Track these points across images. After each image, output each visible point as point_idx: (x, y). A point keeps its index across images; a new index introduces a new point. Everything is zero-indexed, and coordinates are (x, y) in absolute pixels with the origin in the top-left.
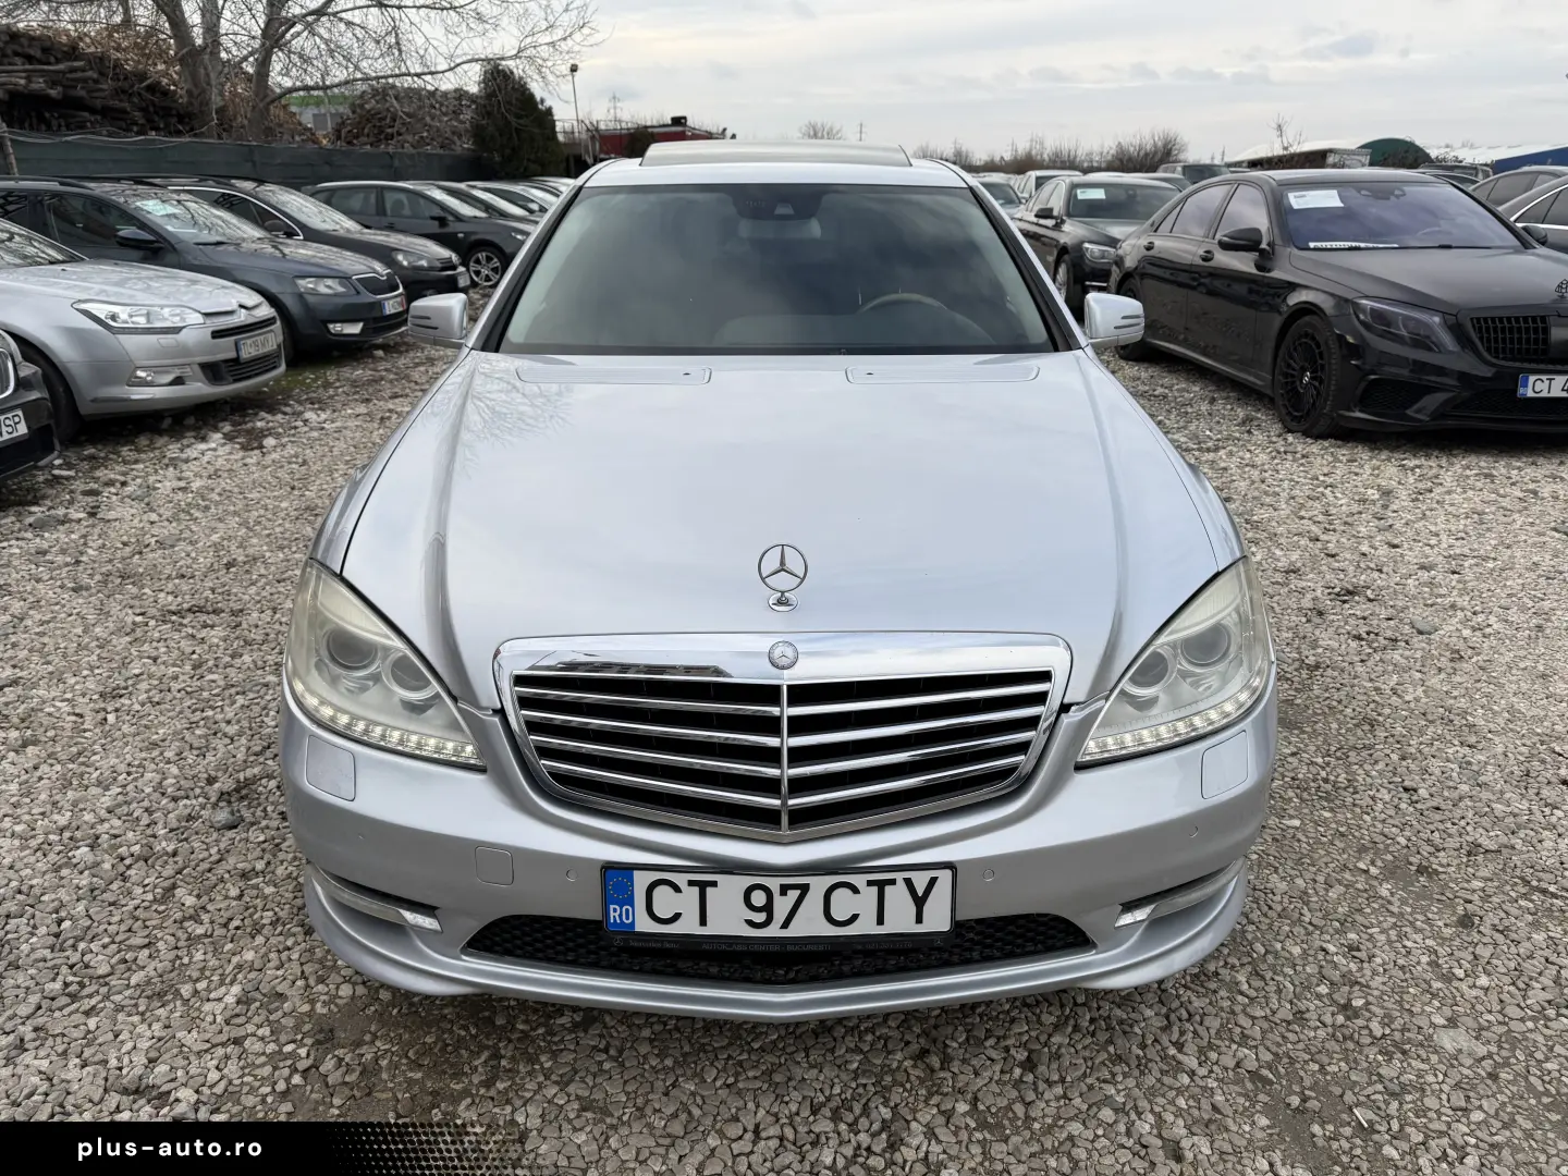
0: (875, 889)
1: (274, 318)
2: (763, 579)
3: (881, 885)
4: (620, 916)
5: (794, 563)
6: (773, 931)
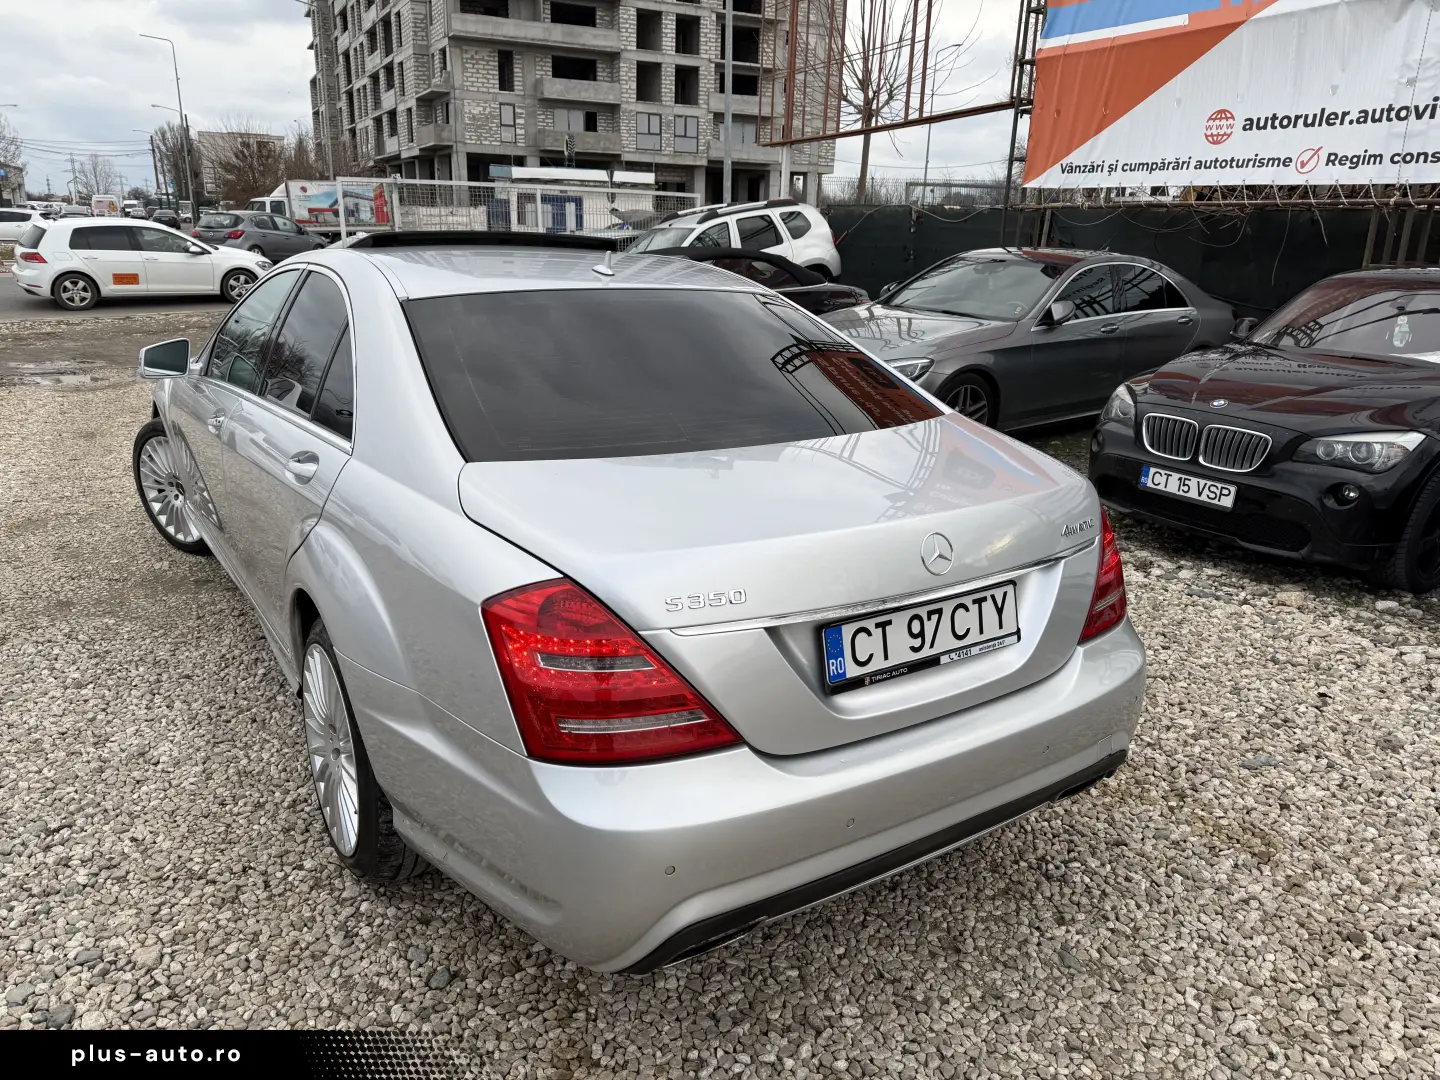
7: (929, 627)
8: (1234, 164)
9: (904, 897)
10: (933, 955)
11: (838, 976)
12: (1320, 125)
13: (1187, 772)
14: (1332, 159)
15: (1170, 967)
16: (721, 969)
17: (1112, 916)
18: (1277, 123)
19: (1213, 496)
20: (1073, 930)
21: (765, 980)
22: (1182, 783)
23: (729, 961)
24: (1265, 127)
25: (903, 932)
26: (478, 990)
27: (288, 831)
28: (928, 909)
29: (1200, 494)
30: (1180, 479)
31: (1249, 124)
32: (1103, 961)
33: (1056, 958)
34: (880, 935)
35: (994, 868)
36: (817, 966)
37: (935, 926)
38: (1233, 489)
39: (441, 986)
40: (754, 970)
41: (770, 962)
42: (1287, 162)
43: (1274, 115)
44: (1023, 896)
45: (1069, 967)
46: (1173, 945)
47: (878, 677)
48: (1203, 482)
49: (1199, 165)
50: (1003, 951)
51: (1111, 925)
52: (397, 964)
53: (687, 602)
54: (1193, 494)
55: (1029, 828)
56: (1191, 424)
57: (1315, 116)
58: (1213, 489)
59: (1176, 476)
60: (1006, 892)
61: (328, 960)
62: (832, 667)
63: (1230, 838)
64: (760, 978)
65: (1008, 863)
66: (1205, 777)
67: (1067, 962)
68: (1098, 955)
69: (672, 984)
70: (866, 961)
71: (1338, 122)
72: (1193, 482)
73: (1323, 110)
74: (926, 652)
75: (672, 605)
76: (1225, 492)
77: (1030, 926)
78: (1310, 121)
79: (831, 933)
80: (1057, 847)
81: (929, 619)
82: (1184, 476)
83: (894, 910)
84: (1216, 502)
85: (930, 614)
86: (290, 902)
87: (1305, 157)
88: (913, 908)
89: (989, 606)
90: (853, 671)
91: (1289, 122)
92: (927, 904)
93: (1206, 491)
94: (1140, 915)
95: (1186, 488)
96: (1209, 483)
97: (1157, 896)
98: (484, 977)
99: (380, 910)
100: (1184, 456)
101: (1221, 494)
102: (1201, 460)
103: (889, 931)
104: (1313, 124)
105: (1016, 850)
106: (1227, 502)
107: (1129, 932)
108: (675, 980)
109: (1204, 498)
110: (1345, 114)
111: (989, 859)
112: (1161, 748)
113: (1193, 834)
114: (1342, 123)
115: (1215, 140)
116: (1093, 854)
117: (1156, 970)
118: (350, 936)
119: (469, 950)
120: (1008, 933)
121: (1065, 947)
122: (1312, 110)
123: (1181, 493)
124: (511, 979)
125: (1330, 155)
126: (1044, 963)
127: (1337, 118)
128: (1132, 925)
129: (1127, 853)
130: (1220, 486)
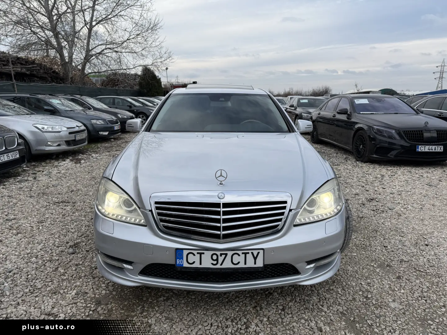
0: (244, 255)
1: (85, 129)
2: (216, 178)
3: (245, 254)
4: (180, 262)
5: (224, 174)
6: (218, 266)
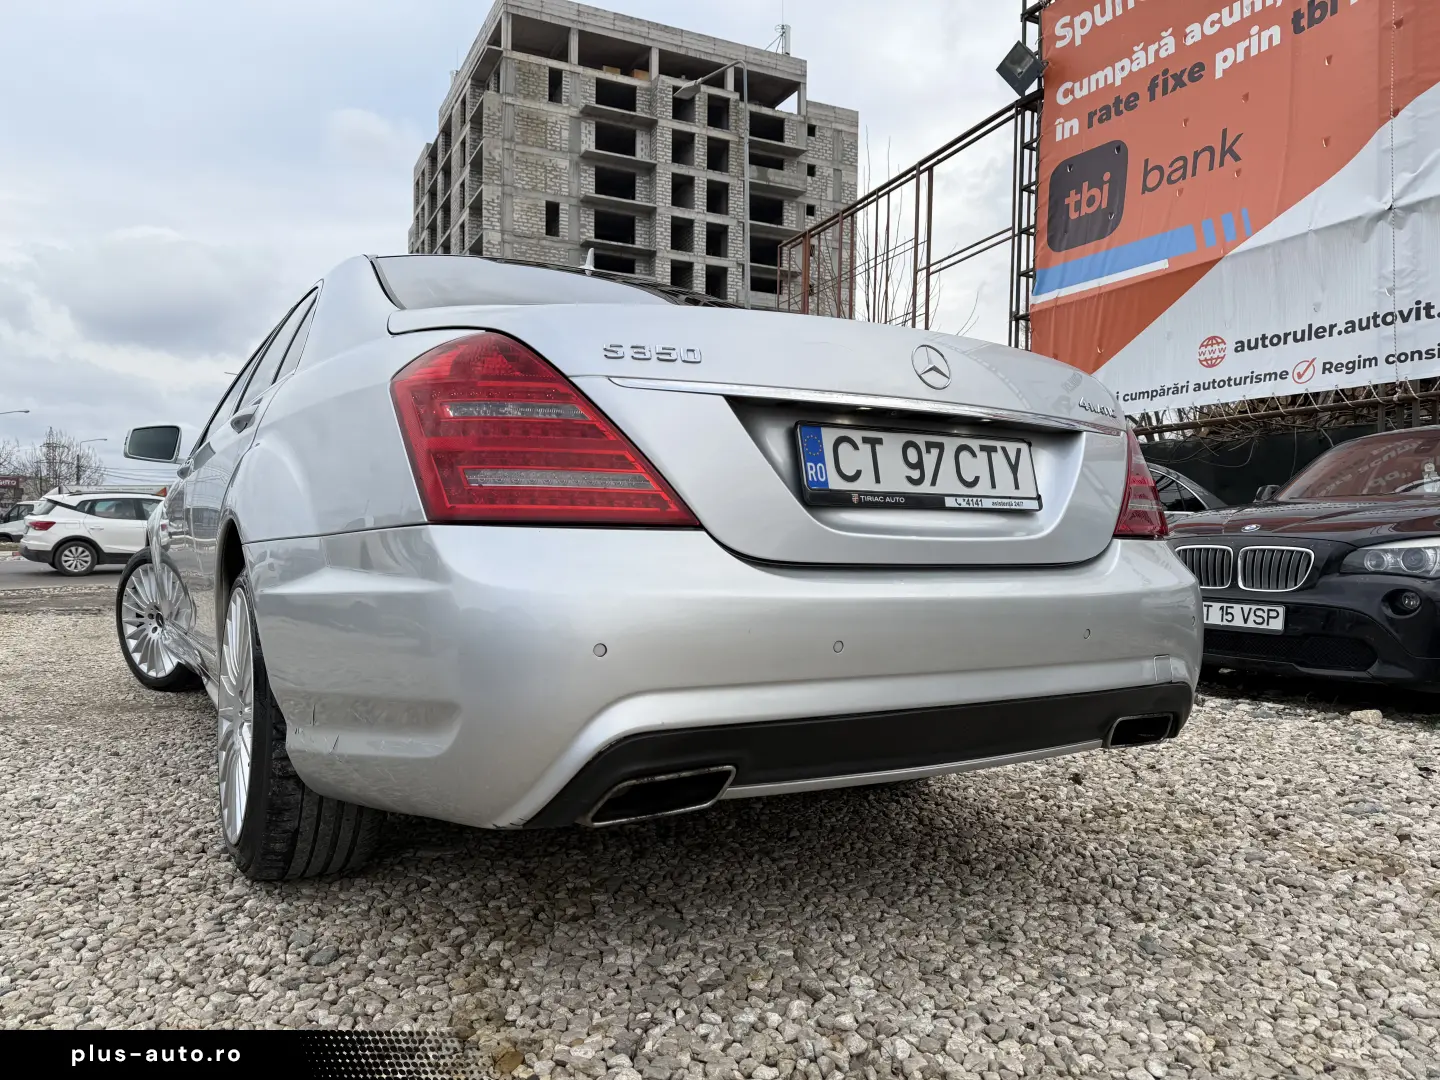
7: (930, 461)
8: (1232, 383)
9: (931, 902)
10: (971, 944)
11: (844, 957)
12: (1310, 338)
13: (1276, 818)
14: (1327, 368)
15: (1289, 953)
16: (694, 950)
17: (1204, 915)
18: (1267, 342)
19: (1260, 620)
20: (1154, 926)
21: (749, 960)
22: (1273, 825)
23: (701, 943)
24: (1256, 347)
25: (932, 926)
26: (371, 966)
27: (182, 852)
28: (964, 910)
29: (1246, 621)
30: (1222, 608)
31: (1240, 347)
32: (1198, 950)
33: (1135, 946)
34: (901, 928)
35: (1047, 882)
36: (819, 948)
37: (973, 922)
38: (1281, 610)
39: (323, 961)
40: (734, 951)
41: (756, 947)
42: (1283, 375)
43: (1264, 335)
44: (1086, 902)
45: (1154, 954)
46: (1289, 936)
47: (869, 498)
48: (1246, 608)
49: (1198, 387)
50: (1064, 941)
51: (1204, 923)
52: (274, 945)
53: (629, 353)
54: (1238, 622)
55: (1088, 854)
56: (1224, 550)
57: (1303, 332)
58: (1259, 613)
59: (1217, 606)
60: (1064, 900)
61: (185, 943)
62: (811, 471)
63: (1343, 861)
64: (742, 957)
65: (1063, 878)
66: (1297, 820)
67: (1150, 949)
68: (1190, 946)
69: (625, 960)
70: (883, 946)
71: (1327, 334)
72: (1236, 609)
73: (1310, 326)
74: (925, 488)
75: (612, 353)
76: (1273, 614)
77: (1097, 922)
78: (1299, 336)
79: (838, 925)
80: (1124, 867)
81: (928, 451)
82: (1225, 605)
83: (920, 910)
84: (1264, 626)
85: (929, 446)
86: (159, 901)
87: (1301, 369)
88: (946, 909)
89: (998, 458)
90: (836, 483)
91: (1279, 340)
92: (964, 906)
93: (1252, 617)
94: (1240, 914)
95: (1229, 617)
96: (1254, 607)
97: (1260, 901)
98: (381, 954)
99: (267, 906)
100: (1223, 584)
101: (1269, 617)
102: (1241, 584)
103: (913, 925)
104: (1302, 339)
105: (1073, 869)
106: (1277, 625)
107: (1228, 928)
108: (629, 957)
109: (1251, 624)
110: (1332, 327)
111: (1039, 877)
112: (1240, 802)
113: (1294, 857)
114: (1331, 335)
115: (1210, 364)
116: (1172, 871)
117: (1272, 955)
118: (220, 924)
119: (368, 935)
120: (1069, 927)
121: (1146, 938)
122: (1300, 326)
123: (1225, 623)
124: (416, 957)
125: (1325, 364)
126: (1120, 950)
127: (1325, 330)
128: (1232, 923)
129: (1213, 870)
130: (1266, 608)
